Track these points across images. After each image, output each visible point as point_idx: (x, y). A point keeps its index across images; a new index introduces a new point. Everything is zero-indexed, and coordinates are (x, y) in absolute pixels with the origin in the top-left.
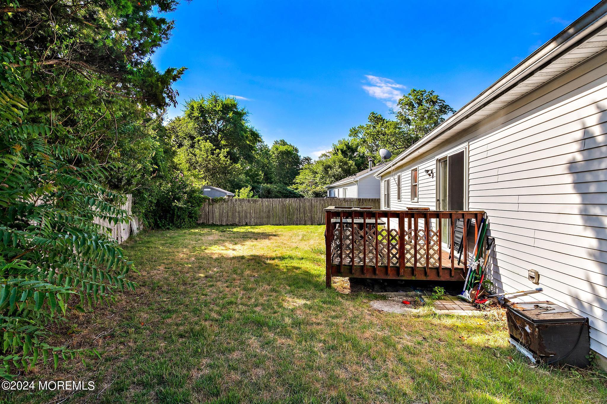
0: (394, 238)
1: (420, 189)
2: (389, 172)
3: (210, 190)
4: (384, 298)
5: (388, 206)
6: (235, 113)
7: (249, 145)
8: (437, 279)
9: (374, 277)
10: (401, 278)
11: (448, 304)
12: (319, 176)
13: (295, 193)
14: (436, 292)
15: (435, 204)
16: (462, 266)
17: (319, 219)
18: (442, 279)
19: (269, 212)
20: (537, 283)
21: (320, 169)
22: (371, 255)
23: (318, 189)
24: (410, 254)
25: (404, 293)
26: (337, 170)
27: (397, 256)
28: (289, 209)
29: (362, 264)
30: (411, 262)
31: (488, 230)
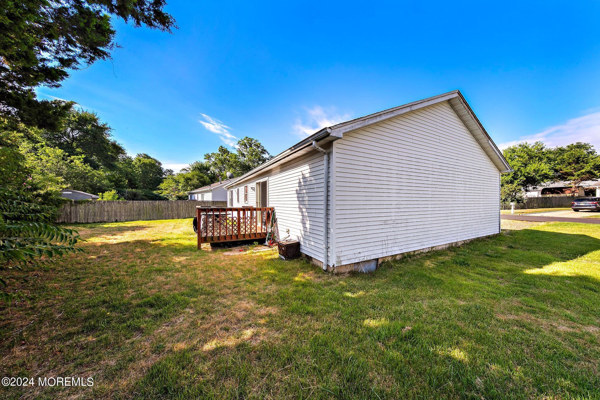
0: (235, 221)
1: (249, 197)
2: (232, 186)
3: (71, 193)
4: (231, 250)
5: (232, 206)
6: (93, 126)
7: (111, 156)
8: (255, 238)
9: (225, 241)
10: (239, 240)
11: (259, 248)
12: (181, 185)
13: (160, 197)
14: (254, 244)
15: (255, 204)
16: (265, 231)
17: (184, 214)
18: (257, 238)
19: (140, 210)
20: (289, 234)
21: (182, 180)
22: (223, 231)
23: (181, 193)
24: (243, 228)
25: (240, 247)
26: (195, 181)
27: (237, 230)
28: (159, 209)
29: (218, 235)
30: (243, 232)
31: (275, 215)
